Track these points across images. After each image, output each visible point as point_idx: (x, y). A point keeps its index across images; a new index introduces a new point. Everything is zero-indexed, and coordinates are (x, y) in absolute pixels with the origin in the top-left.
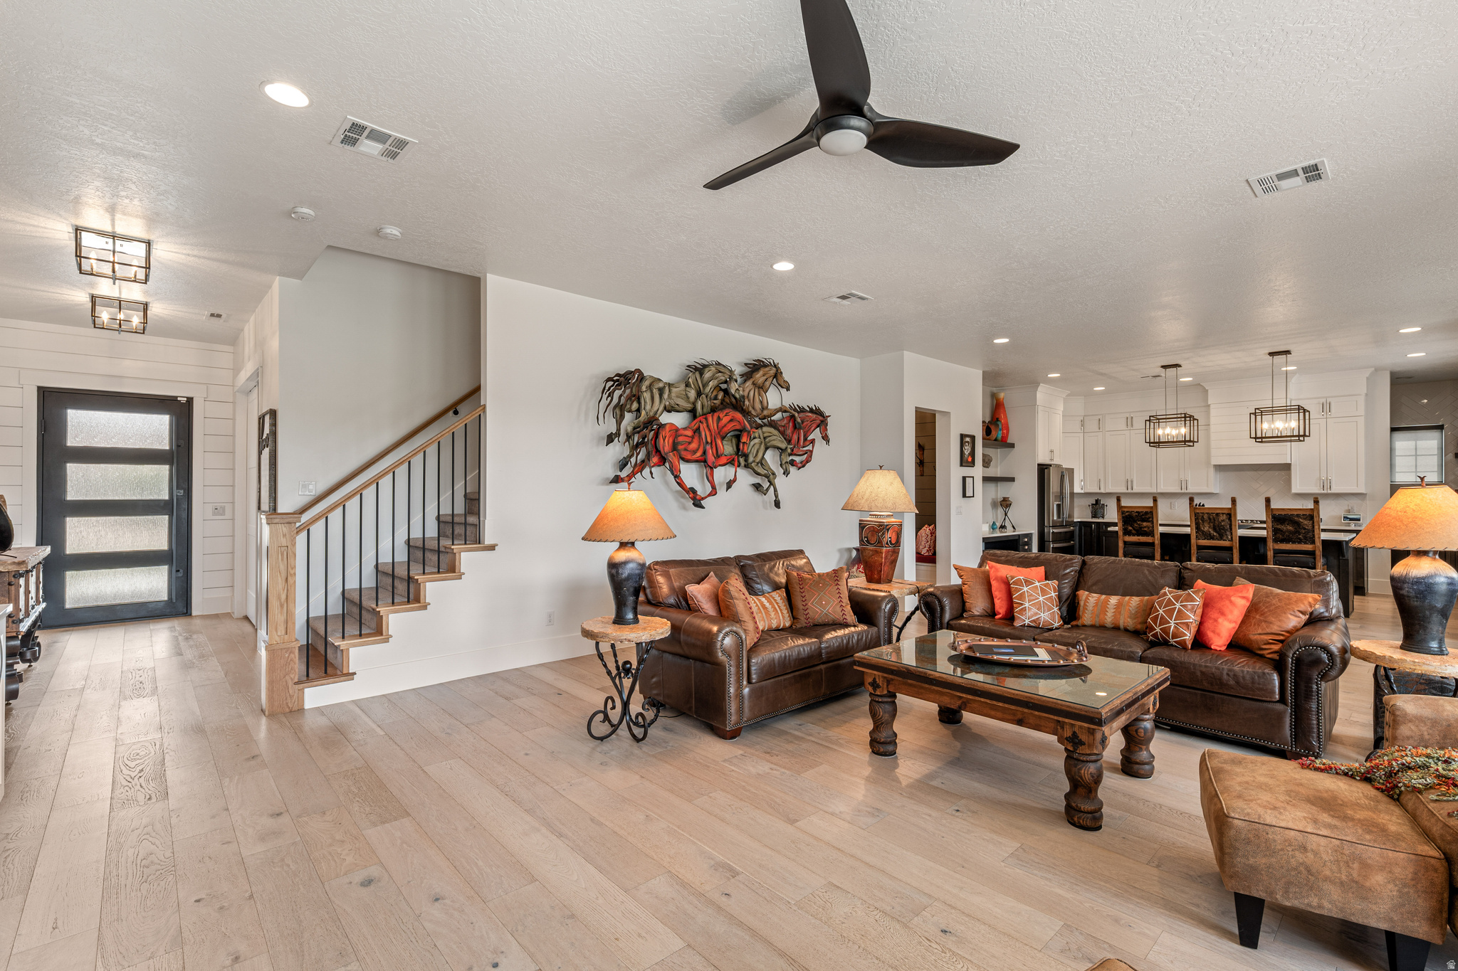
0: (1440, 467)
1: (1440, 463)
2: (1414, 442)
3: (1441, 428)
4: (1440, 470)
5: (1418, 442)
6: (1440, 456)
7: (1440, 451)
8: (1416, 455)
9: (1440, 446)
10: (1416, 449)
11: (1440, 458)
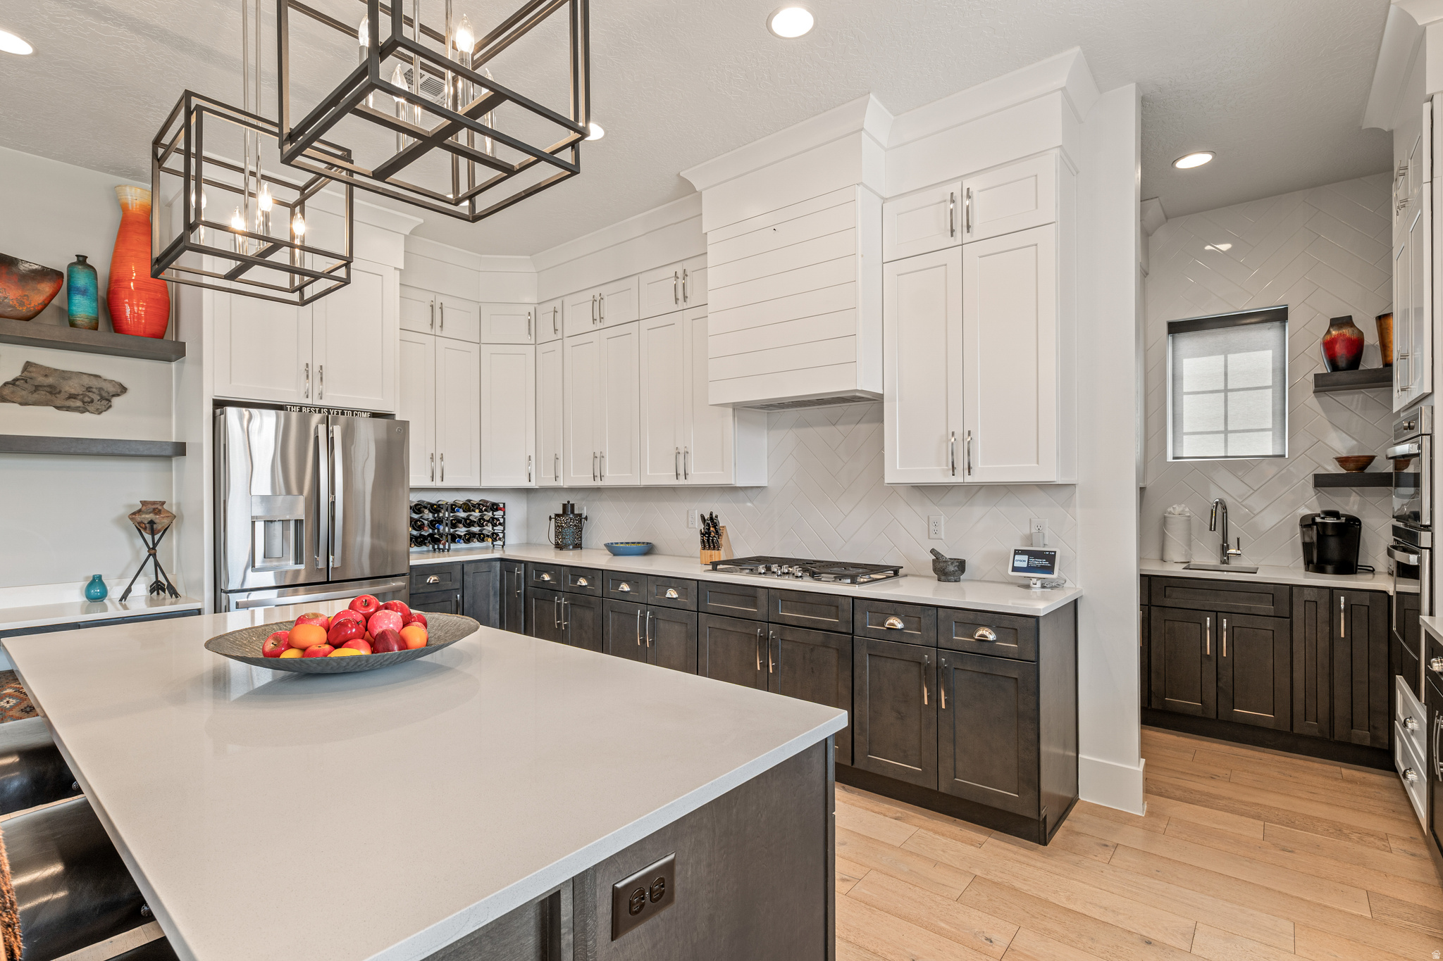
0: (1279, 418)
1: (1279, 407)
2: (1222, 358)
3: (1279, 316)
4: (1278, 426)
5: (1230, 357)
6: (1279, 388)
7: (1279, 378)
8: (1226, 390)
9: (1279, 365)
10: (1226, 374)
11: (1279, 395)
